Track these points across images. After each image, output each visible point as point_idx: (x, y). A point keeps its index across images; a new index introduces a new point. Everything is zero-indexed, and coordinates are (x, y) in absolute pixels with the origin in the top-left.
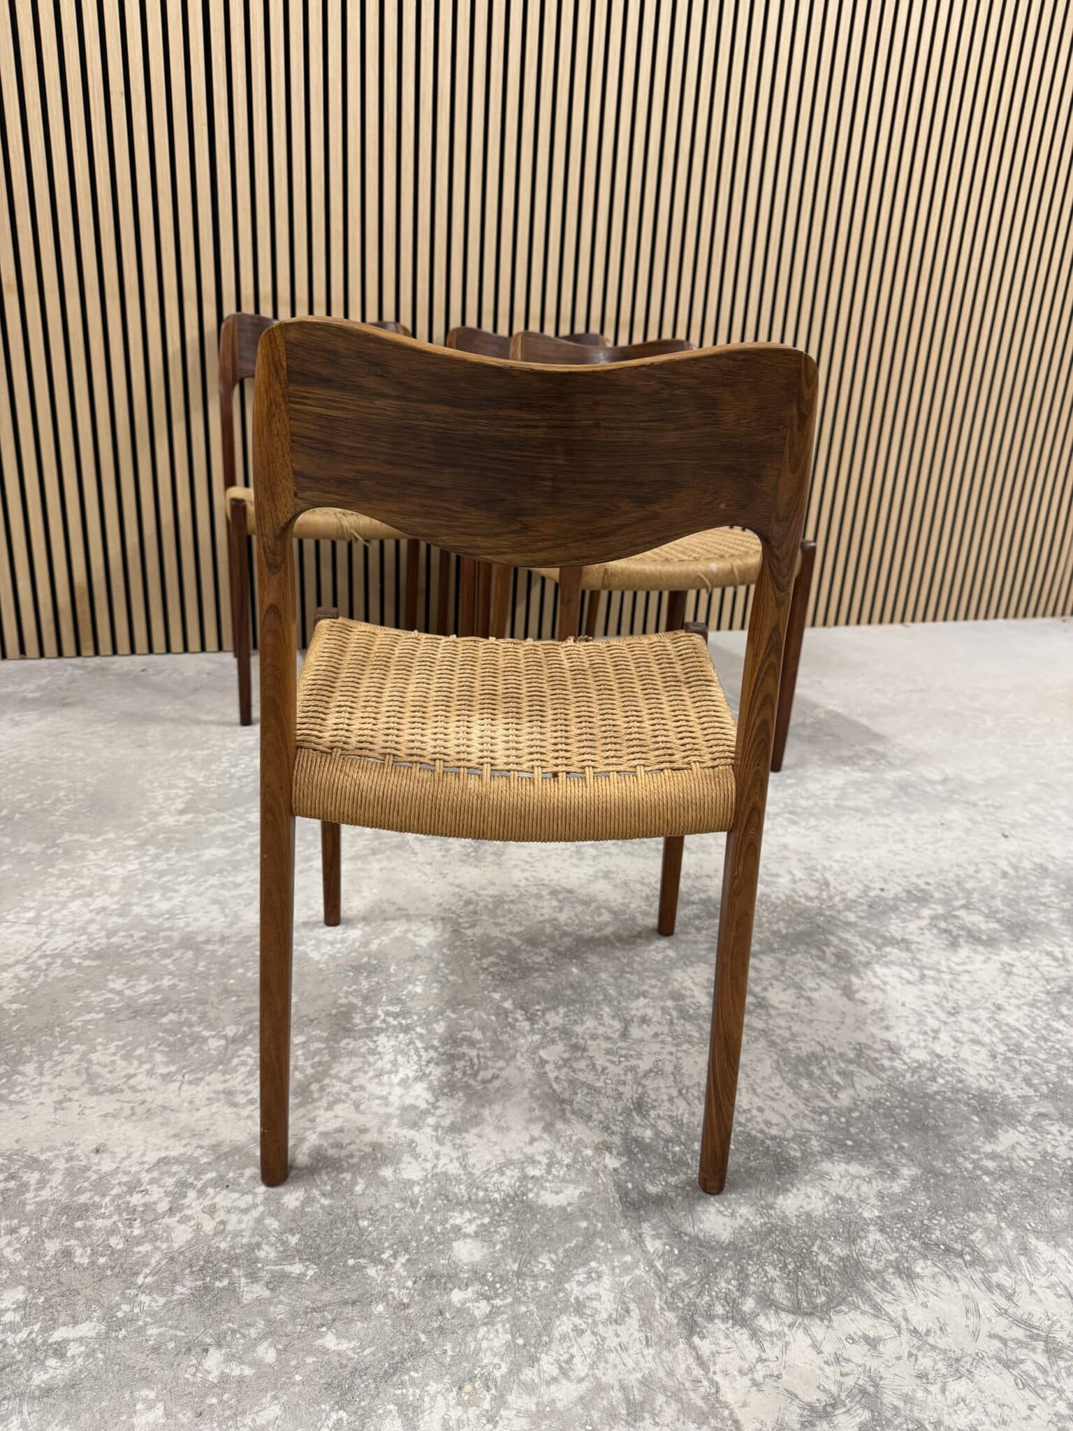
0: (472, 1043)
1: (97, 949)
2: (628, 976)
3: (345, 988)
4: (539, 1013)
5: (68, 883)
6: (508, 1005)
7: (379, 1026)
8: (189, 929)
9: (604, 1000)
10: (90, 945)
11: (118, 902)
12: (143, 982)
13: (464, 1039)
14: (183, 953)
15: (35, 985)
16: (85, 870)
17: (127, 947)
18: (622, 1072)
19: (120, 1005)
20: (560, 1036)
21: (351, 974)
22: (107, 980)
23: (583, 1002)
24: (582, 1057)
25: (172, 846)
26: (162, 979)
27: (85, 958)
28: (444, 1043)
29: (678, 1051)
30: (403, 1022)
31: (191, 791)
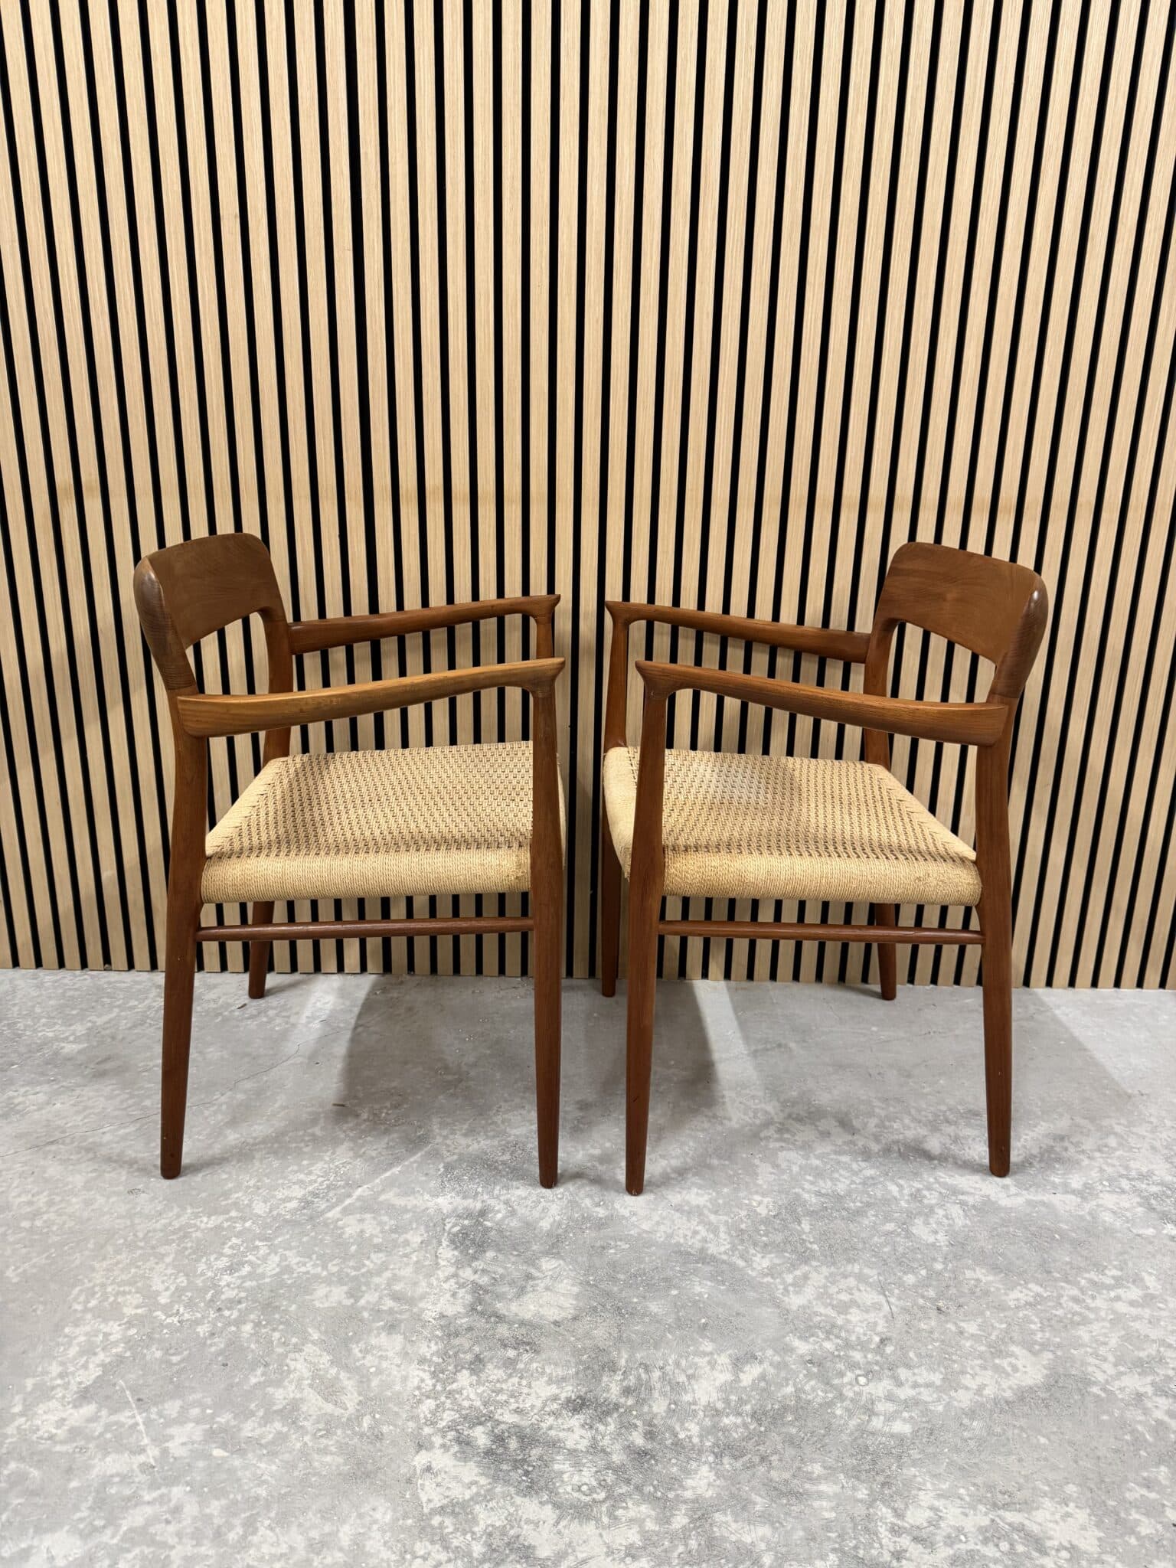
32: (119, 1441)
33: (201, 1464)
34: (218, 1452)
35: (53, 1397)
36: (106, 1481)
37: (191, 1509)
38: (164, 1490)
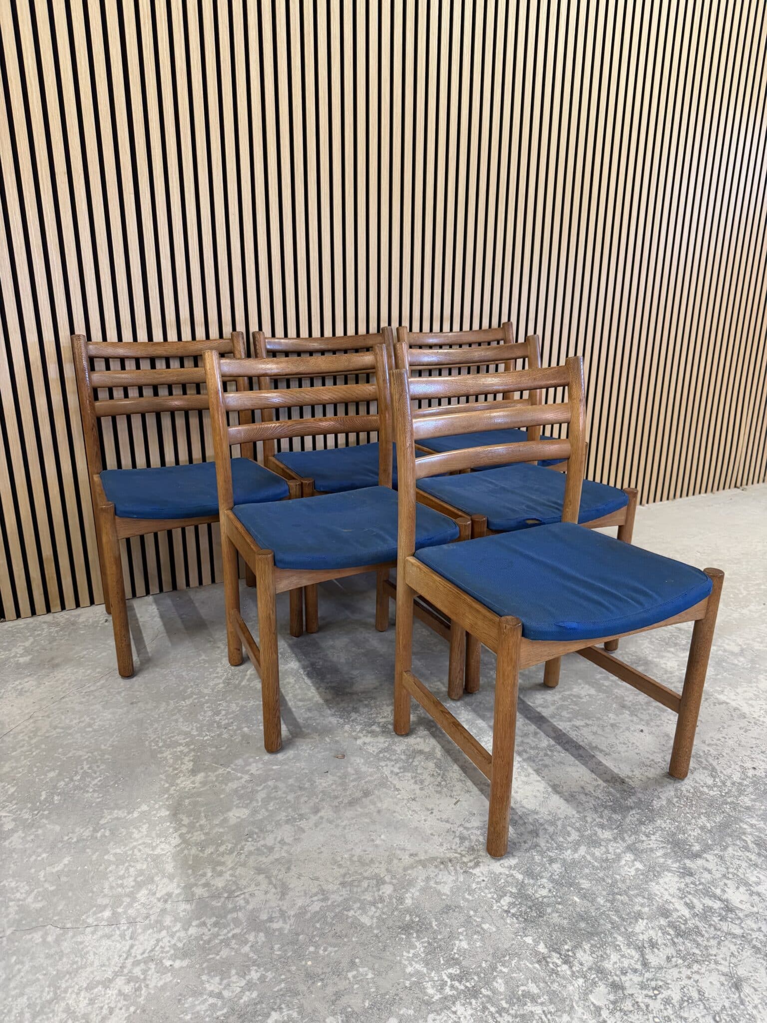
0: (534, 999)
1: (180, 945)
2: (619, 896)
3: (405, 954)
4: (570, 953)
5: (127, 869)
6: (542, 948)
7: (450, 993)
8: (250, 907)
9: (613, 928)
10: (173, 942)
11: (178, 886)
12: (234, 978)
13: (526, 994)
14: (256, 937)
15: (141, 1000)
16: (136, 851)
17: (206, 938)
18: (662, 1007)
19: (225, 1011)
20: (597, 977)
21: (404, 937)
22: (202, 983)
23: (598, 934)
24: (625, 997)
25: (200, 813)
26: (249, 971)
27: (174, 958)
28: (512, 1004)
29: (692, 973)
30: (468, 984)
31: (192, 747)
32: (227, 779)
33: (272, 773)
34: (274, 767)
35: (180, 777)
36: (236, 791)
37: (280, 785)
38: (263, 785)
